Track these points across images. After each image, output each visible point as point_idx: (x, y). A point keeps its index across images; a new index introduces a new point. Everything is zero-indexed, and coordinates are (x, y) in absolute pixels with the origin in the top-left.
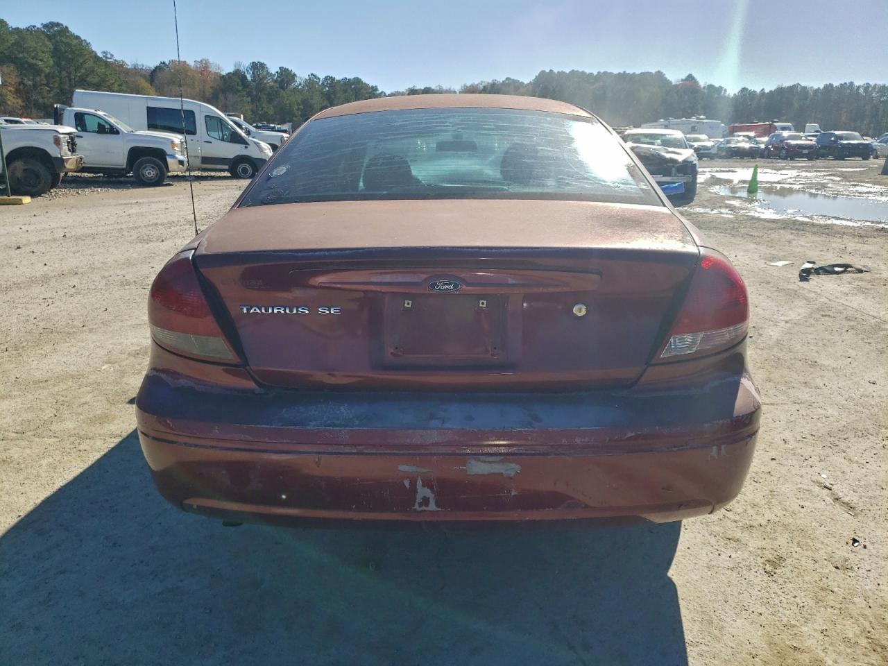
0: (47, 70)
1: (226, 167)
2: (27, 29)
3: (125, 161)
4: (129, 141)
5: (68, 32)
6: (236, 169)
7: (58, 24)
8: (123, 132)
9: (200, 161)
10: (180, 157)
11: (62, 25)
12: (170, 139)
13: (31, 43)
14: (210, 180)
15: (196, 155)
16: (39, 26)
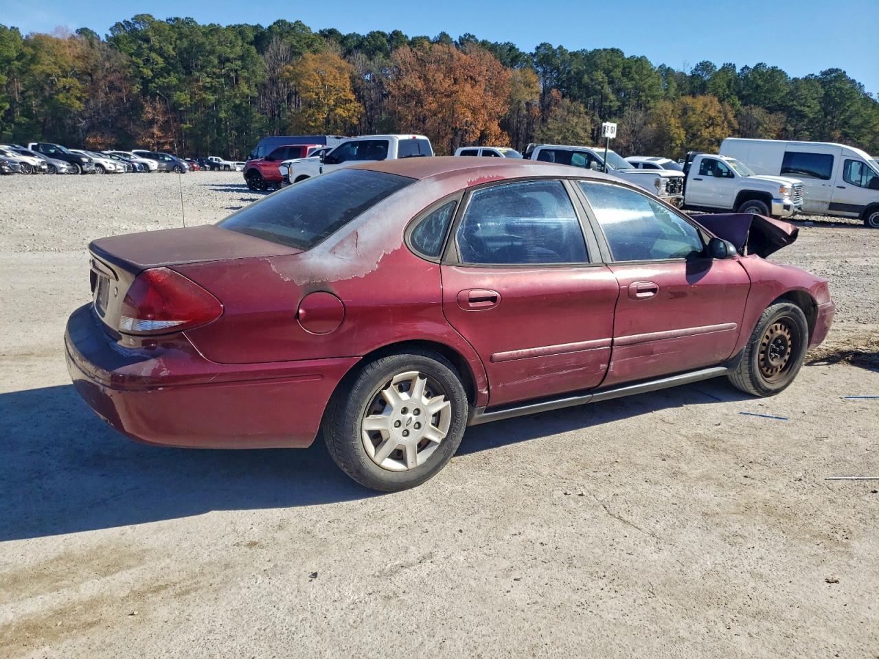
0: (811, 116)
1: (857, 215)
2: (806, 79)
3: (733, 203)
4: (742, 184)
5: (845, 76)
6: (869, 216)
7: (837, 70)
8: (738, 176)
9: (827, 207)
10: (787, 201)
11: (840, 70)
12: (778, 183)
13: (804, 92)
14: (833, 227)
15: (824, 200)
16: (817, 73)
